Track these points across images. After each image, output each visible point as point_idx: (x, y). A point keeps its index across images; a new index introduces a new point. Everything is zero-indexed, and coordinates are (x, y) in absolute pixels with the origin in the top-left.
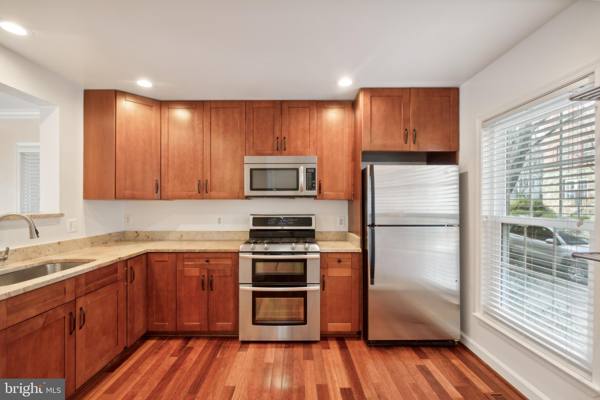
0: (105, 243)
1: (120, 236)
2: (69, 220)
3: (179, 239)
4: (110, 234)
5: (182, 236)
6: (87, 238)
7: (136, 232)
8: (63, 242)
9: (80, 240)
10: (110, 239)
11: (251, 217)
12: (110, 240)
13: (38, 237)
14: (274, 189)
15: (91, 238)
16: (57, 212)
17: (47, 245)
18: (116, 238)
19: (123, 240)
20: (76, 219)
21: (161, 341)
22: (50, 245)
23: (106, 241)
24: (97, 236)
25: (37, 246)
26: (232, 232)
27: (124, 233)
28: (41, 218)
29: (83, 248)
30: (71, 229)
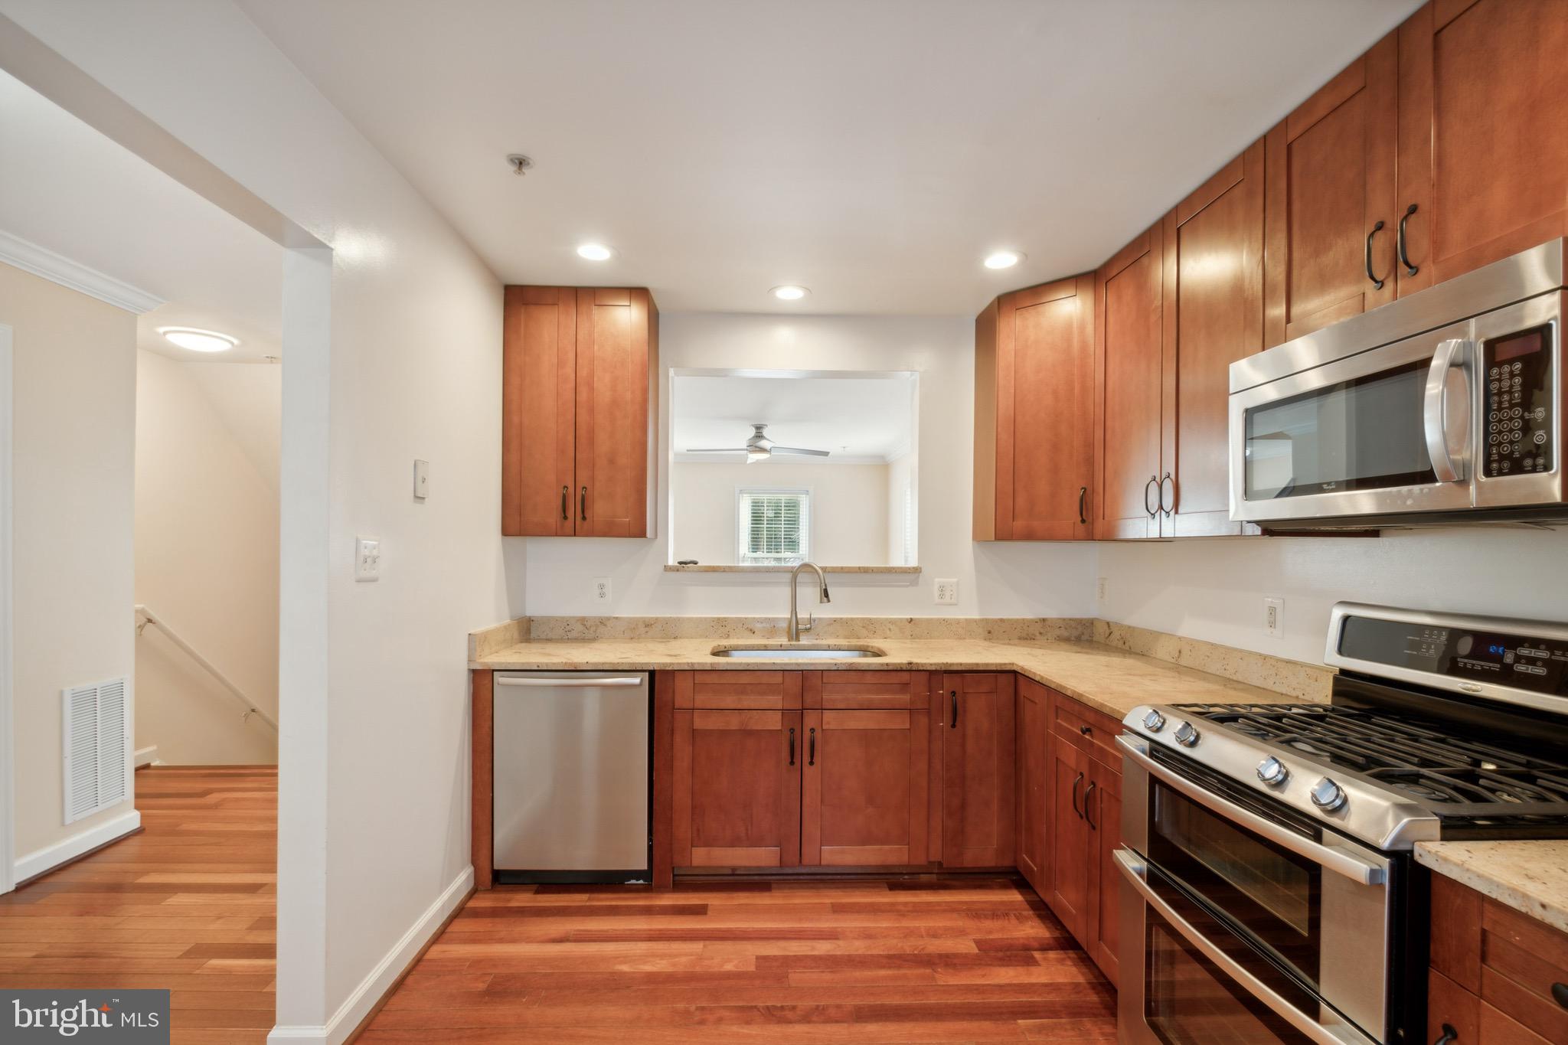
0: (1027, 639)
1: (1077, 628)
2: (936, 580)
3: (1173, 661)
4: (1044, 620)
5: (1180, 652)
6: (975, 621)
7: (1108, 623)
8: (919, 620)
9: (958, 622)
10: (1042, 631)
11: (1338, 614)
12: (1041, 633)
13: (829, 601)
14: (1325, 486)
15: (986, 621)
16: (913, 562)
17: (887, 619)
18: (1066, 634)
19: (1087, 640)
20: (955, 580)
21: (1027, 907)
22: (892, 622)
23: (1028, 635)
24: (1002, 620)
25: (870, 619)
26: (1303, 665)
27: (1092, 624)
28: (877, 572)
29: (965, 638)
30: (941, 596)
